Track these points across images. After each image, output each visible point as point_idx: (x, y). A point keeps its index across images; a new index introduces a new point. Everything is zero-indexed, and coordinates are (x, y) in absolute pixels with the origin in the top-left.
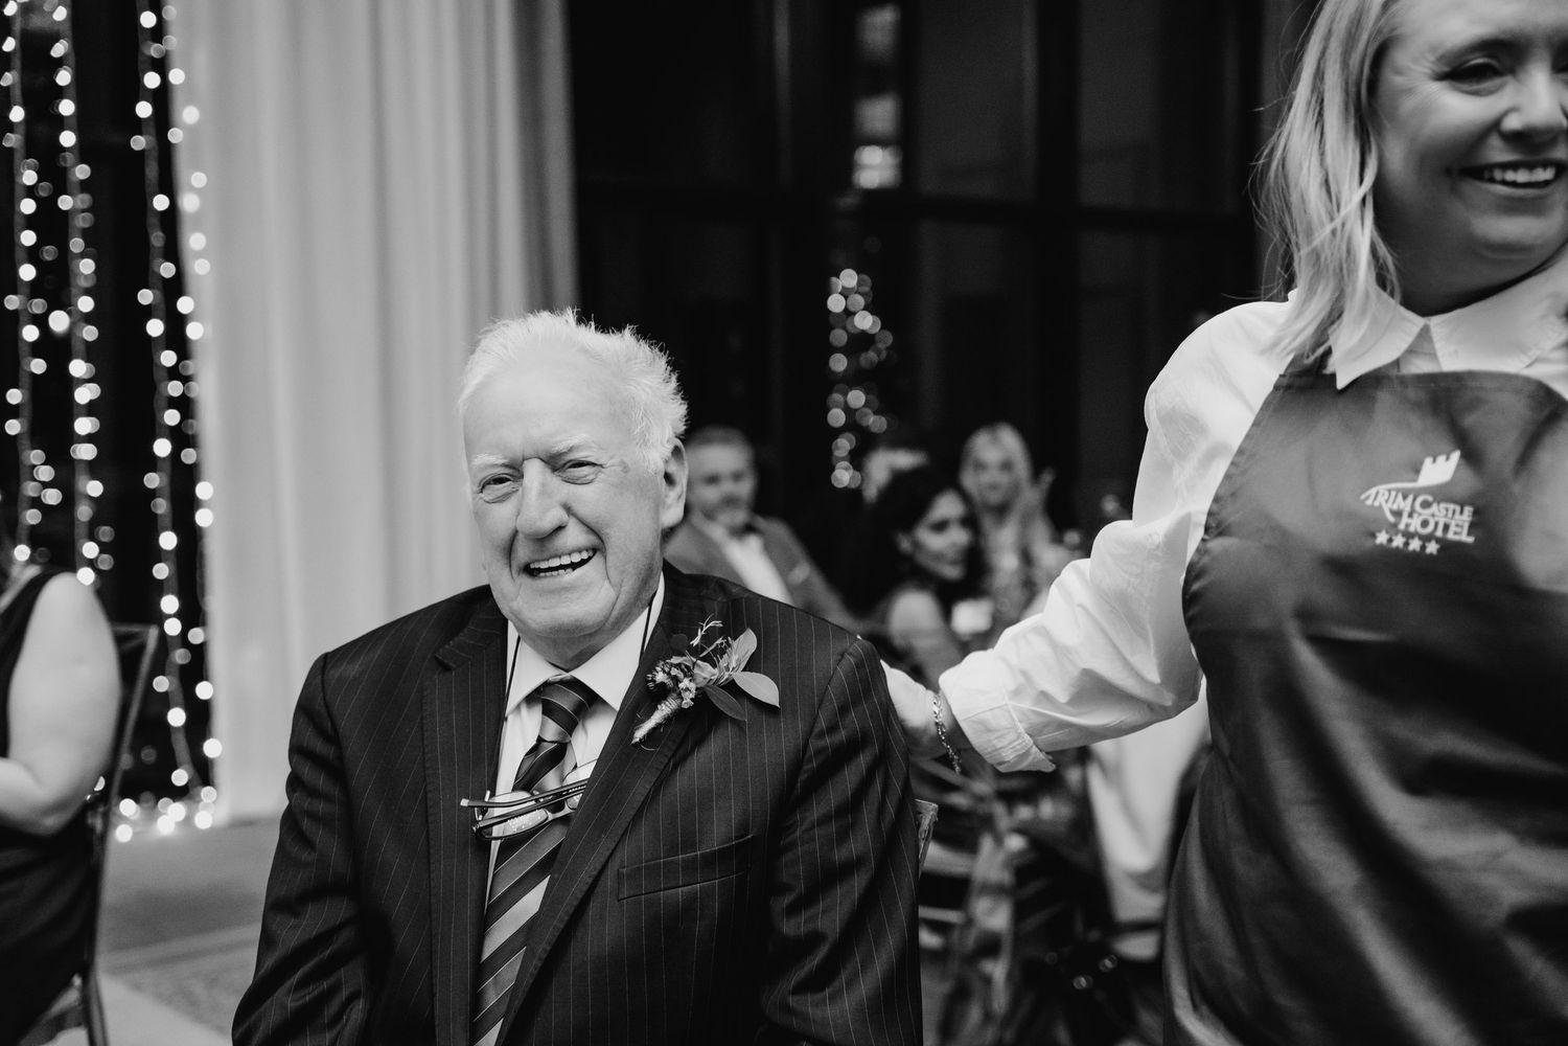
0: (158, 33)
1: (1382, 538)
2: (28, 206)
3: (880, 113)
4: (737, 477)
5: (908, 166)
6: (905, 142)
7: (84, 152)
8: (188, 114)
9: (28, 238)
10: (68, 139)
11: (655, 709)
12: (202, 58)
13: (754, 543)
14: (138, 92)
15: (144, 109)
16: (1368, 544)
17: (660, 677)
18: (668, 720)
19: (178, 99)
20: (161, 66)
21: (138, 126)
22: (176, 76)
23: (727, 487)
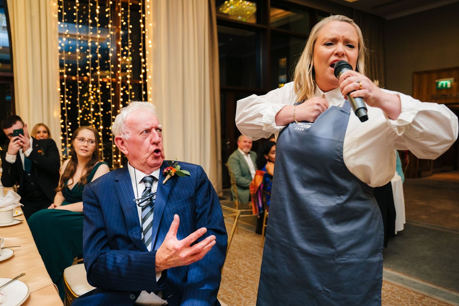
0: (145, 63)
1: (296, 128)
4: (250, 143)
7: (131, 84)
8: (149, 77)
9: (121, 100)
10: (128, 82)
11: (165, 178)
12: (152, 67)
13: (249, 156)
14: (140, 73)
15: (142, 76)
16: (294, 129)
17: (165, 171)
18: (169, 179)
19: (148, 74)
20: (145, 68)
22: (147, 70)
23: (247, 144)
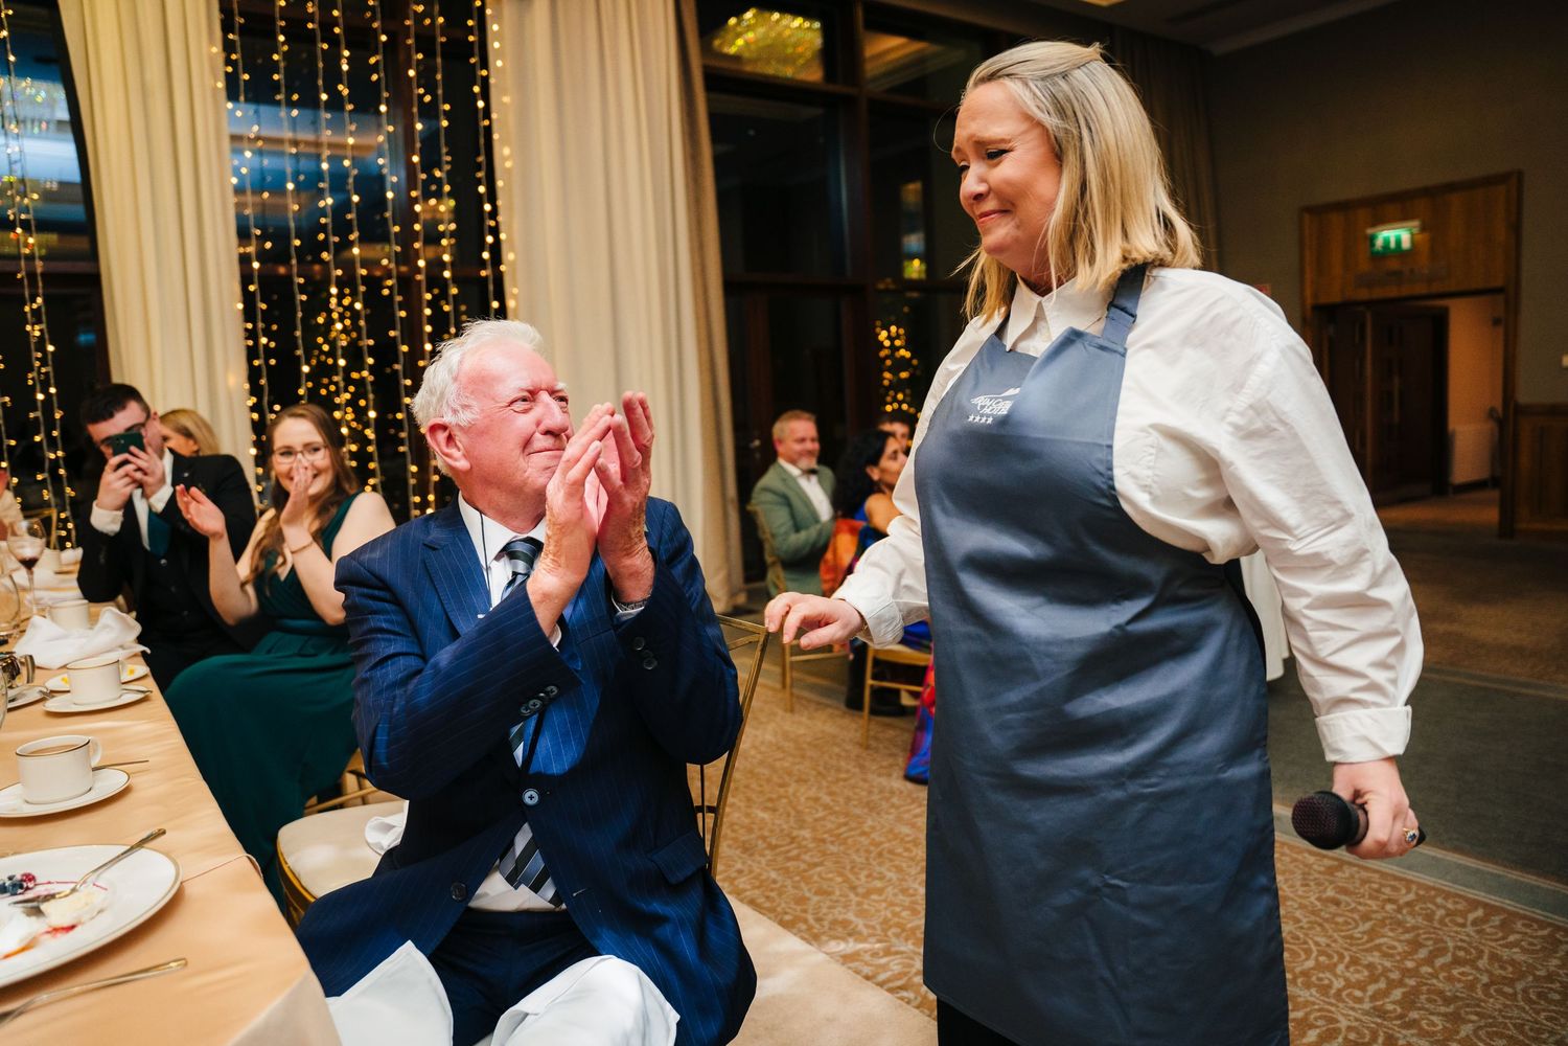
0: (494, 215)
1: (971, 418)
2: (428, 312)
3: (914, 242)
5: (930, 270)
6: (927, 257)
7: (455, 280)
8: (509, 256)
9: (429, 329)
10: (447, 274)
12: (515, 226)
13: (814, 479)
16: (965, 422)
20: (494, 231)
21: (483, 264)
22: (502, 236)
